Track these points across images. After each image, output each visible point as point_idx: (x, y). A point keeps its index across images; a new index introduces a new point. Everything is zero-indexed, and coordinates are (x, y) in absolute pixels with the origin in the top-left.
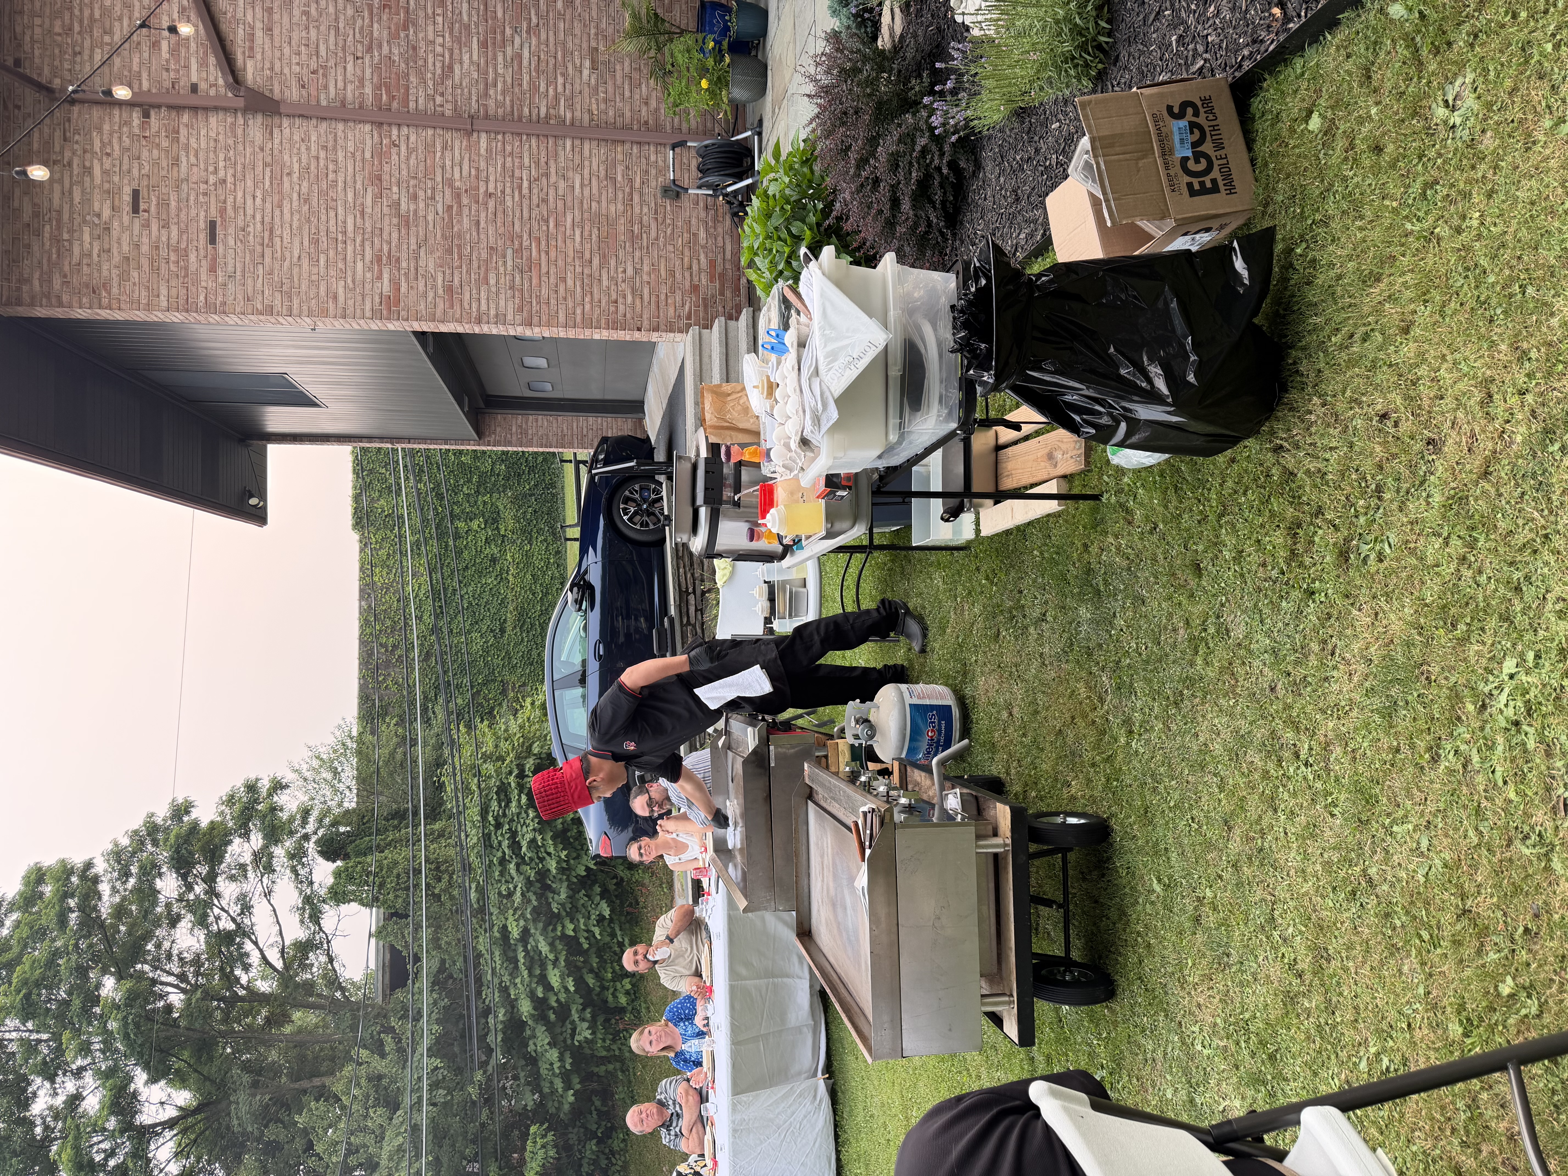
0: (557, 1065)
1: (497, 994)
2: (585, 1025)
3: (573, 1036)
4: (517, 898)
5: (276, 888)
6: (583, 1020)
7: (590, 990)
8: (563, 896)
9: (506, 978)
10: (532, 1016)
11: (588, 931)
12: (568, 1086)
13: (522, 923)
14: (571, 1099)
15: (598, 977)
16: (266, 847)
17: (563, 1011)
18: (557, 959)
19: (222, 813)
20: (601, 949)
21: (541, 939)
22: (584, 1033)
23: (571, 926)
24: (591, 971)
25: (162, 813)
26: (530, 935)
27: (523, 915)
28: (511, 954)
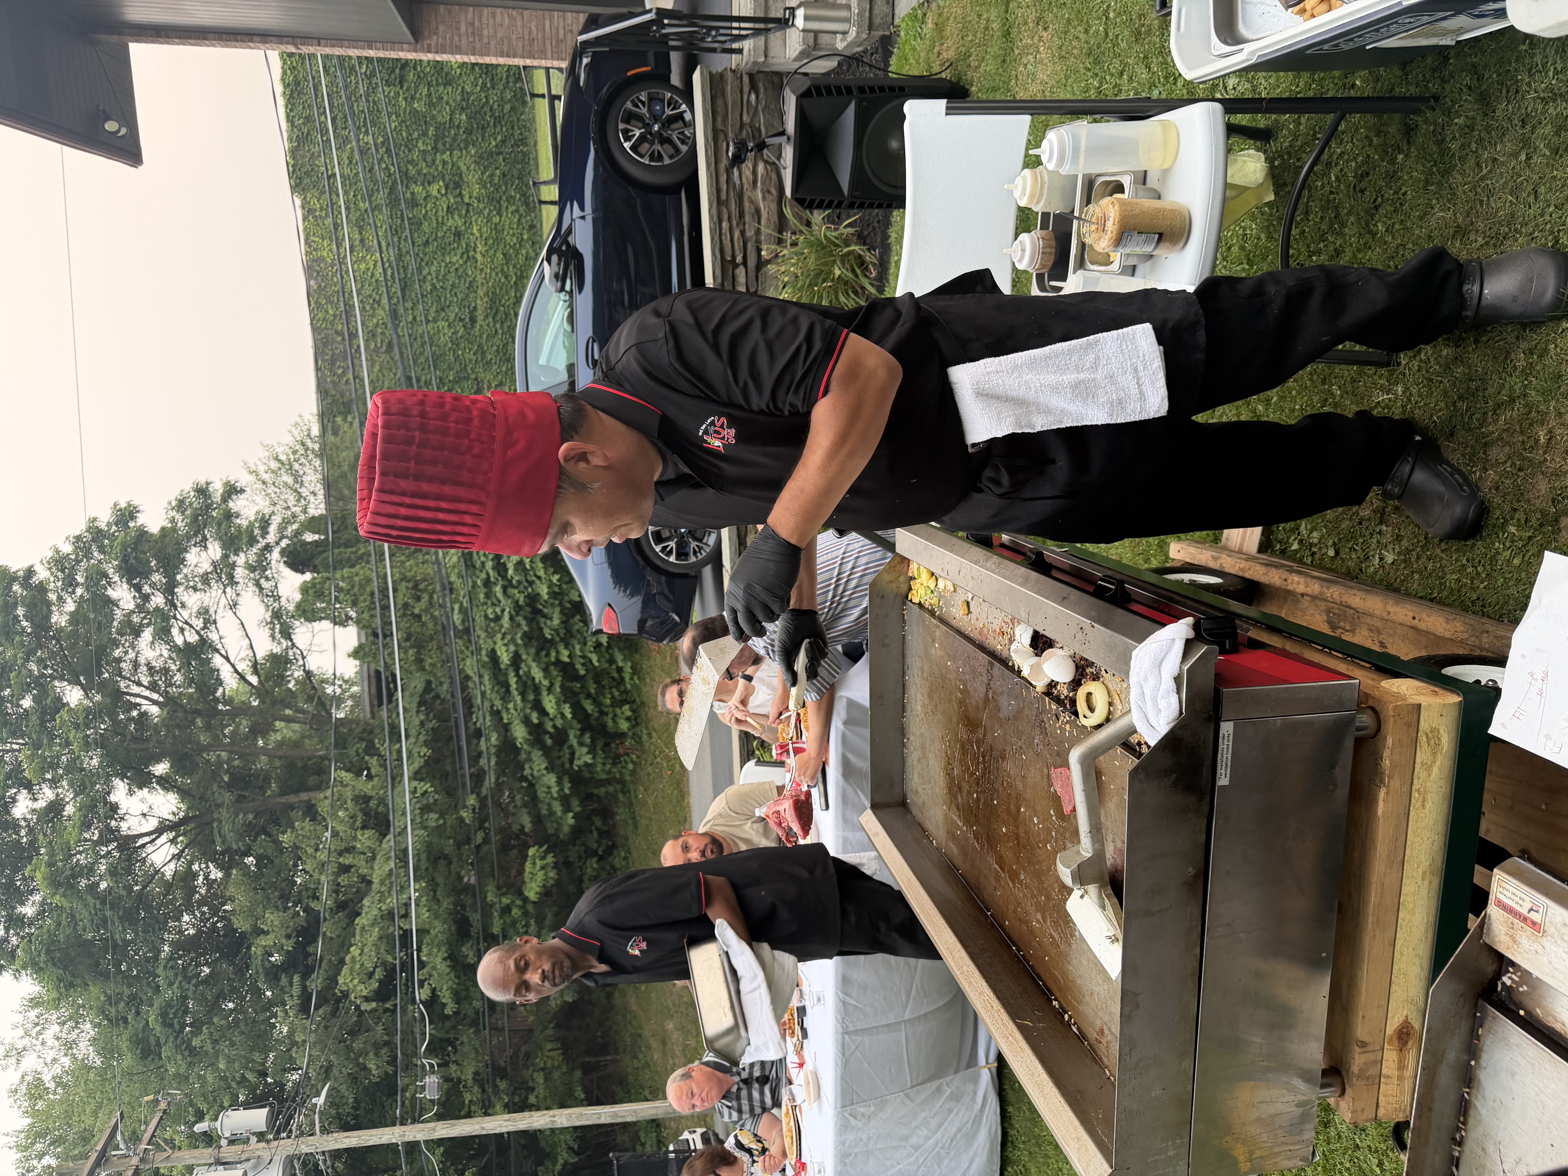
0: (555, 790)
1: (488, 718)
2: (585, 750)
3: (571, 760)
4: (506, 621)
5: (241, 600)
6: (581, 744)
7: (587, 715)
8: (556, 622)
9: (498, 704)
10: (527, 741)
11: (584, 657)
12: (567, 809)
13: (512, 648)
14: (571, 821)
15: (596, 702)
16: (225, 557)
17: (560, 737)
18: (552, 684)
19: (173, 520)
20: (598, 675)
21: (534, 665)
22: (583, 757)
23: (566, 653)
24: (589, 696)
25: (105, 518)
26: (522, 661)
27: (513, 640)
28: (502, 679)
